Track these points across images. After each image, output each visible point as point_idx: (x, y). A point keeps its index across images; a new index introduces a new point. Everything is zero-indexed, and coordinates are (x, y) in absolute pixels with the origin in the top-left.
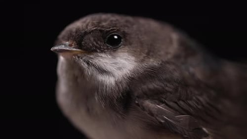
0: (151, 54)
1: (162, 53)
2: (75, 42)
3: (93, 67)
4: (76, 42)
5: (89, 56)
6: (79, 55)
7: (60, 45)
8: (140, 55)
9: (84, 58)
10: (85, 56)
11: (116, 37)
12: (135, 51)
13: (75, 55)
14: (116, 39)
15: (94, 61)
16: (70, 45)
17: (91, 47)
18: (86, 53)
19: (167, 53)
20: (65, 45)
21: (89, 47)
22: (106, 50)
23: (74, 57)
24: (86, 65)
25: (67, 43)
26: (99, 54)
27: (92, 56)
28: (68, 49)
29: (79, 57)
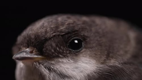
0: (111, 55)
1: (121, 52)
2: (35, 49)
3: (54, 73)
4: (37, 49)
5: (50, 62)
6: (41, 61)
7: (21, 52)
8: (101, 57)
9: (45, 65)
10: (46, 62)
11: (76, 42)
12: (96, 54)
13: (36, 62)
14: (76, 43)
15: (56, 66)
16: (31, 52)
17: (53, 53)
18: (47, 59)
19: (126, 52)
20: (26, 52)
21: (50, 53)
22: (68, 55)
23: (35, 63)
24: (47, 71)
25: (28, 50)
26: (60, 60)
27: (53, 62)
28: (29, 56)
29: (39, 63)
